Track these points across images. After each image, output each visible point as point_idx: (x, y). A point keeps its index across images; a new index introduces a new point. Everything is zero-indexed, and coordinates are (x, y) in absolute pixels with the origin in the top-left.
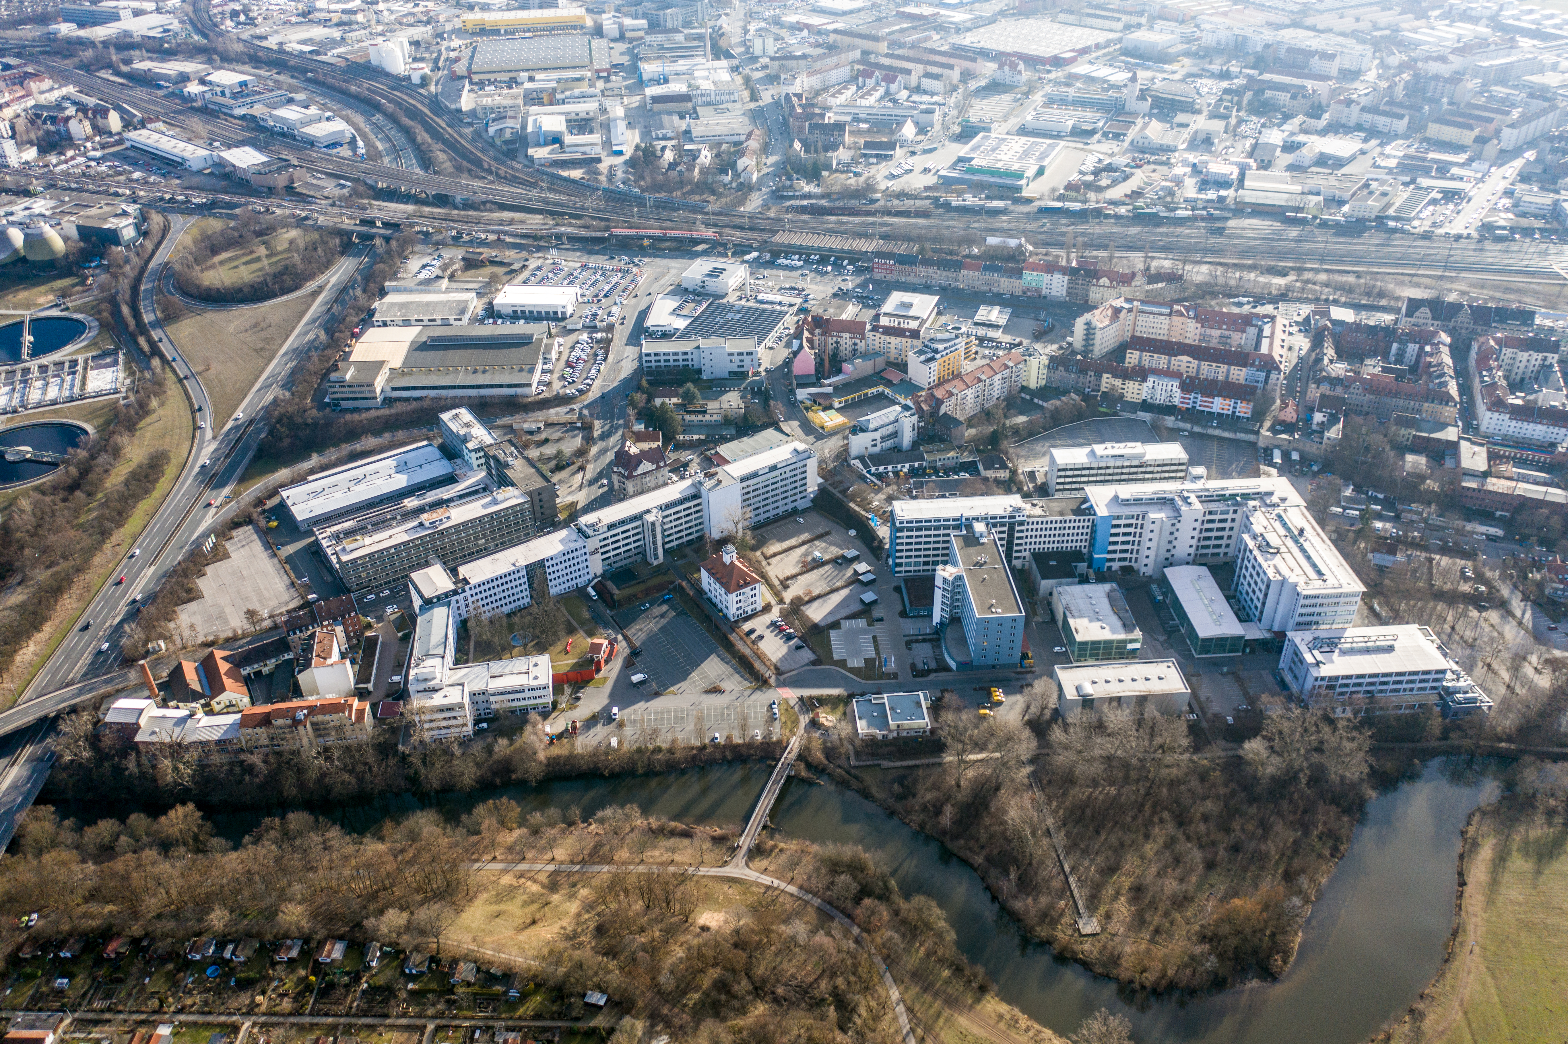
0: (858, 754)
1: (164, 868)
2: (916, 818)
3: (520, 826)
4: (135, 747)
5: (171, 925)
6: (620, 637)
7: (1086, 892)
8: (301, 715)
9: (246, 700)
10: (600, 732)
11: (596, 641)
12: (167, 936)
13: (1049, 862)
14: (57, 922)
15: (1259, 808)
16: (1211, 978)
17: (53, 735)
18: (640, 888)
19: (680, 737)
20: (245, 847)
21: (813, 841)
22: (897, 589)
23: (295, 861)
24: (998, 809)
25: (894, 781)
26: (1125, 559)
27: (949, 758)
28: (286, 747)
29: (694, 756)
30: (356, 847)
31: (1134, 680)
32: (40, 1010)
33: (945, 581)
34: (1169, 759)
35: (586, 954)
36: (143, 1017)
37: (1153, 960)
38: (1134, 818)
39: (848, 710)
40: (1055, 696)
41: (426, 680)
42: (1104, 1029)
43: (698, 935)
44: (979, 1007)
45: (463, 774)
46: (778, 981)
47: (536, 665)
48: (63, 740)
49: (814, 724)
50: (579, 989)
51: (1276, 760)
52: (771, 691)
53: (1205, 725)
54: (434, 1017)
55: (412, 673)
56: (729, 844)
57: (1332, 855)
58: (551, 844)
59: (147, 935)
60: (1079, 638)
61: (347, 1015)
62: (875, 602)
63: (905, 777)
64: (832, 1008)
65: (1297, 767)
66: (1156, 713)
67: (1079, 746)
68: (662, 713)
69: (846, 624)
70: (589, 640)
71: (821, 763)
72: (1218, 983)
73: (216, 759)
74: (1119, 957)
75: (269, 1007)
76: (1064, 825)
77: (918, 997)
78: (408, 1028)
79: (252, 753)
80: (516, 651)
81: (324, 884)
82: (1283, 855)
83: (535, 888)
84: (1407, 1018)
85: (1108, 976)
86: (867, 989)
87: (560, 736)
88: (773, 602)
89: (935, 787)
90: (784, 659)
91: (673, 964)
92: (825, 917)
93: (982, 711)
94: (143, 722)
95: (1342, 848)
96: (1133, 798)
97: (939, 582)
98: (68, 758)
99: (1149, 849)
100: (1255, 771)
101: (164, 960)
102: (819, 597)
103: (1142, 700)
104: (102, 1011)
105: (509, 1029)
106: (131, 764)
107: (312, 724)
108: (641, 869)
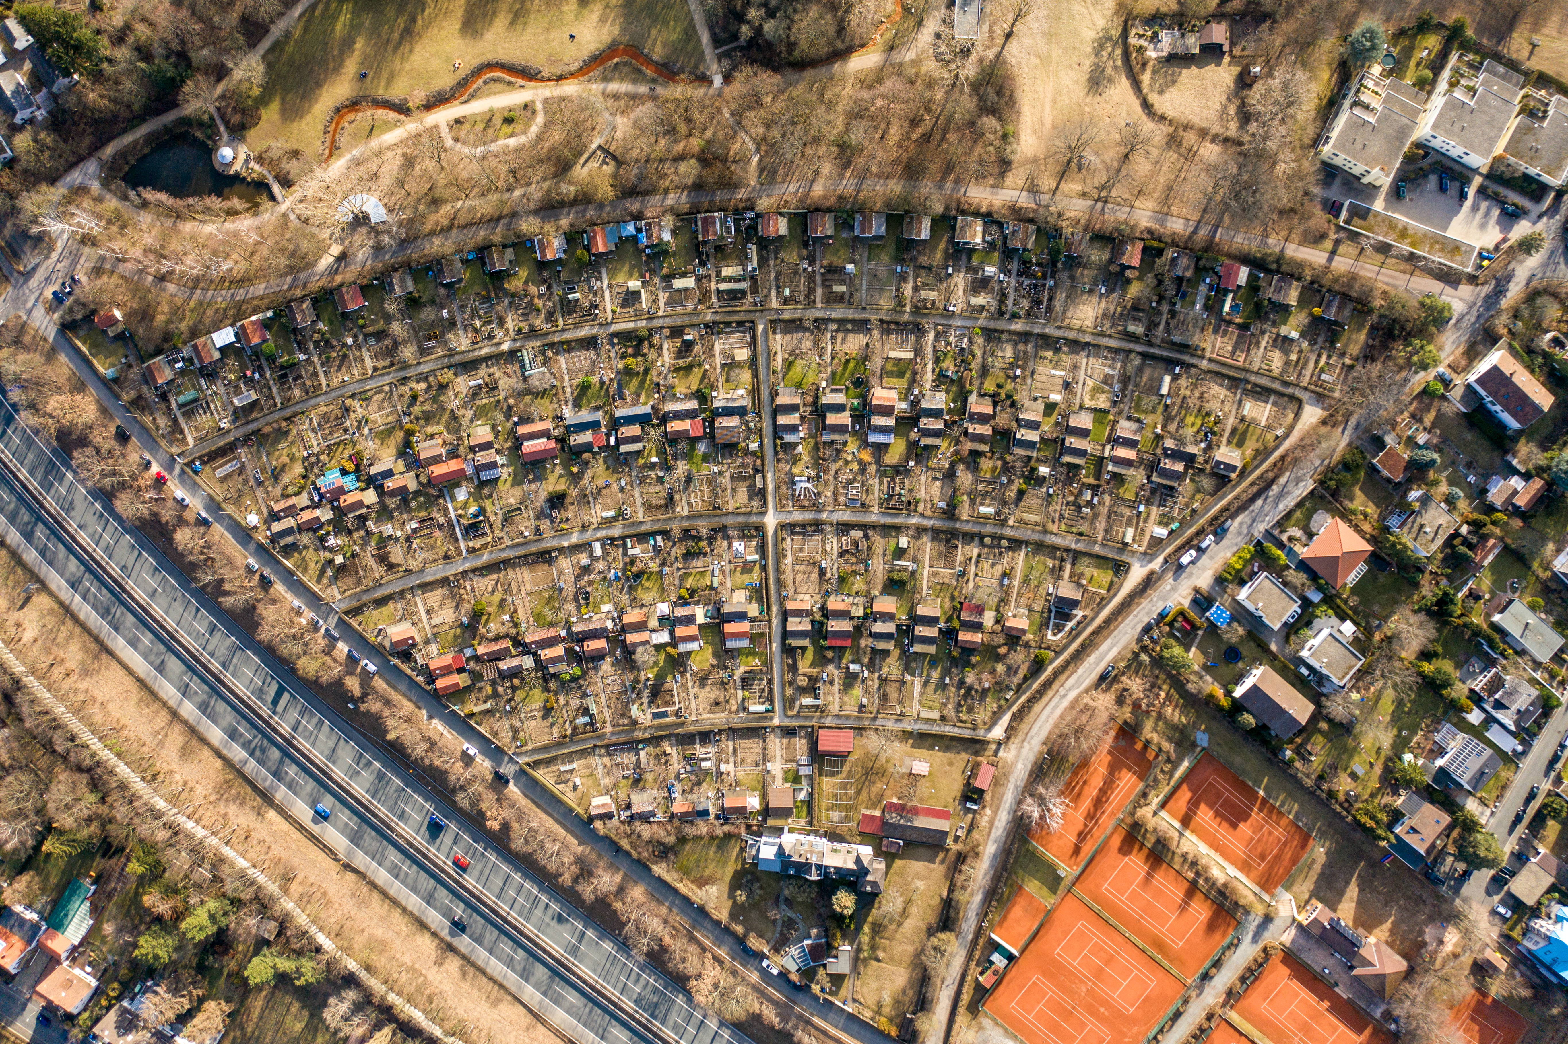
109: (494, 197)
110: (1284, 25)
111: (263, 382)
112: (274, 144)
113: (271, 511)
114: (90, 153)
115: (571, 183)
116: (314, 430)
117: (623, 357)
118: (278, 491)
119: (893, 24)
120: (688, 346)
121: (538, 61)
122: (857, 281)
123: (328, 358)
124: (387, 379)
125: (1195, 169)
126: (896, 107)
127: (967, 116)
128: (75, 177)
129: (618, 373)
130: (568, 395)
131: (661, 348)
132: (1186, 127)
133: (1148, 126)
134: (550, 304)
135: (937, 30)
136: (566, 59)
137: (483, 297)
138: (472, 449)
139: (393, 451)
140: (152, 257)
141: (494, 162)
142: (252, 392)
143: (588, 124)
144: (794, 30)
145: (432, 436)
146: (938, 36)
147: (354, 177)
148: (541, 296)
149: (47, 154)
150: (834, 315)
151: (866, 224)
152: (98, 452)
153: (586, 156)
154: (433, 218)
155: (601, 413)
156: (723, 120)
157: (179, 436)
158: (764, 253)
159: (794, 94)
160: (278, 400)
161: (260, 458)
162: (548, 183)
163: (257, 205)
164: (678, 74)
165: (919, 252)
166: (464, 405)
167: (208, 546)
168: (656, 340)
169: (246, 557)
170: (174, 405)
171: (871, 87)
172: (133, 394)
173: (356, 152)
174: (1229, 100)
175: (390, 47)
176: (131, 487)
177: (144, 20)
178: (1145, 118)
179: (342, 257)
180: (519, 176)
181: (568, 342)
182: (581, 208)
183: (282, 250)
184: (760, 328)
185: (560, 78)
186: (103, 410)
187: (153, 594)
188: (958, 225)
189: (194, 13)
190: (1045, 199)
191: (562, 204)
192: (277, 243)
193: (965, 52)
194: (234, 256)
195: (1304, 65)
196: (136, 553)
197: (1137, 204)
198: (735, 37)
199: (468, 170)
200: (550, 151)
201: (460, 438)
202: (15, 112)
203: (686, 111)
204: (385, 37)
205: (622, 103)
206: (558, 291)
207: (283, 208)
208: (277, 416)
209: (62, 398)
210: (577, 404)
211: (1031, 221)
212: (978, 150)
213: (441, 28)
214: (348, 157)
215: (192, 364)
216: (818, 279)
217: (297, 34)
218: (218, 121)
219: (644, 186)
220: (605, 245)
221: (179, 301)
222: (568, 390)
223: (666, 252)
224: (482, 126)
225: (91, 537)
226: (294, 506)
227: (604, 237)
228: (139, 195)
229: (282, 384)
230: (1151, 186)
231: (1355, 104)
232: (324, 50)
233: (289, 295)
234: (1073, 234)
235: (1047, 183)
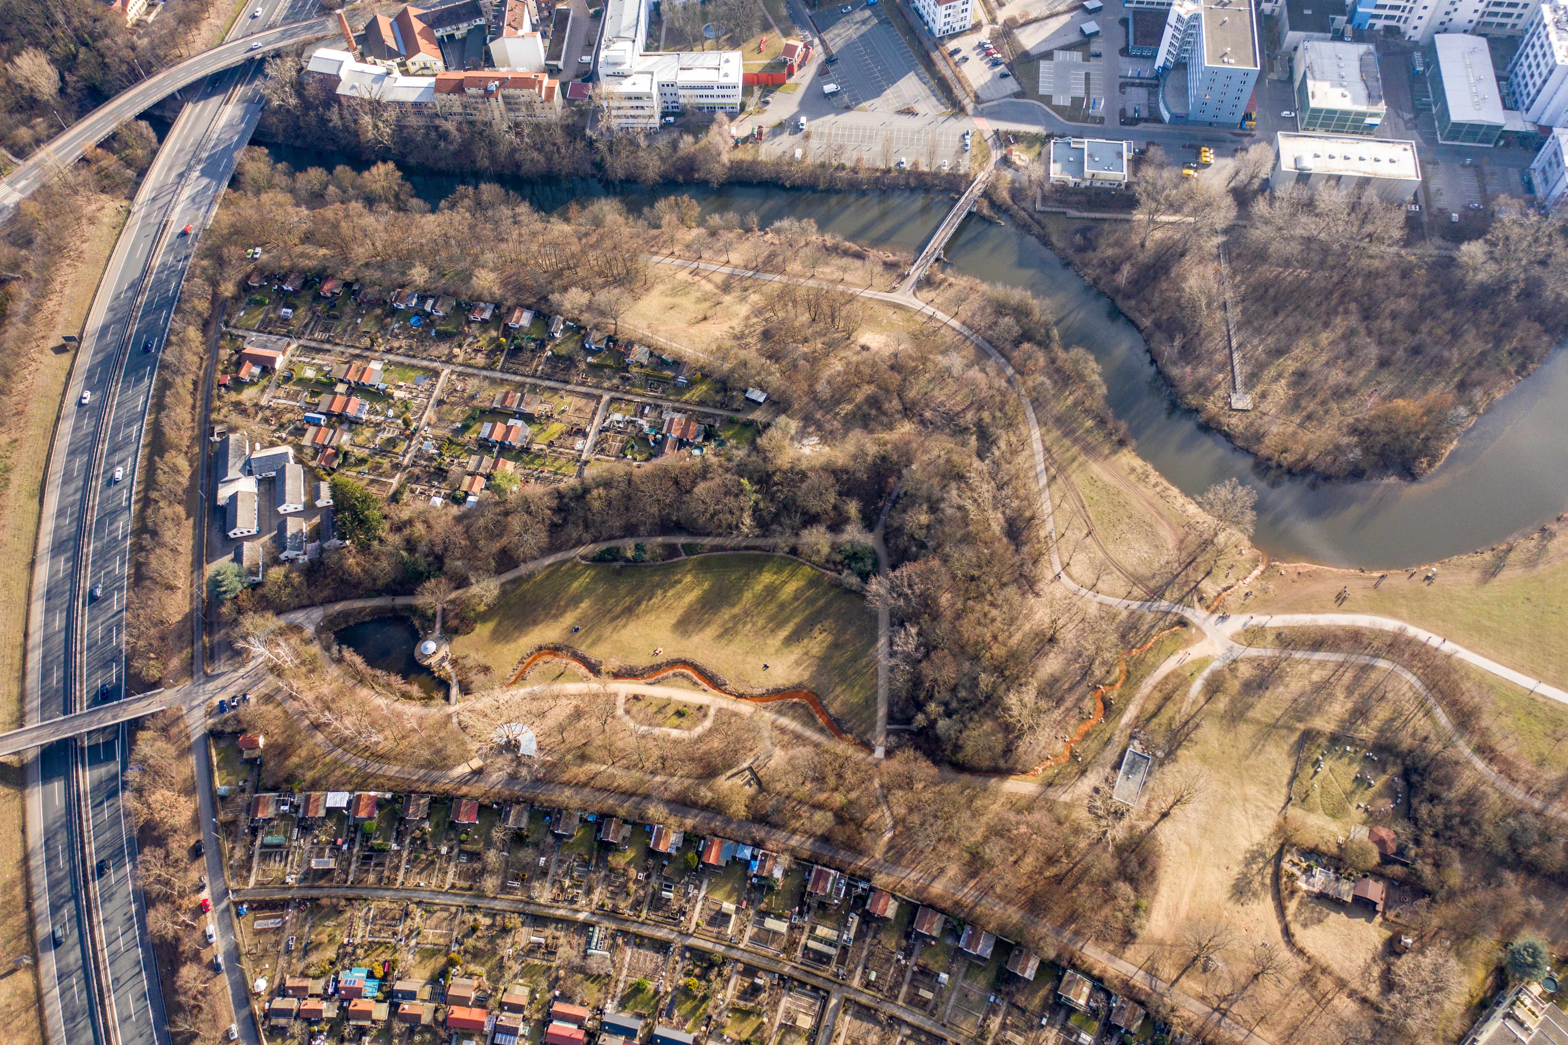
0: (1044, 199)
1: (369, 220)
2: (1091, 273)
3: (698, 226)
4: (337, 99)
5: (377, 274)
6: (816, 41)
7: (1248, 369)
8: (493, 86)
9: (440, 64)
10: (786, 140)
11: (791, 42)
12: (375, 284)
13: (1217, 336)
14: (278, 258)
15: (1455, 313)
16: (1350, 468)
17: (261, 77)
18: (809, 301)
19: (865, 156)
20: (441, 210)
21: (983, 280)
22: (1124, 22)
23: (487, 230)
24: (1178, 275)
25: (1076, 232)
26: (1392, 17)
27: (1139, 216)
28: (479, 117)
29: (878, 178)
30: (543, 225)
31: (1361, 159)
32: (270, 333)
33: (1179, 18)
34: (1374, 249)
35: (752, 355)
36: (358, 351)
37: (1296, 442)
38: (1318, 305)
39: (1044, 151)
40: (1269, 165)
41: (616, 64)
42: (1230, 497)
43: (858, 353)
44: (1114, 458)
45: (647, 166)
46: (927, 406)
47: (727, 61)
48: (270, 83)
49: (1006, 161)
50: (742, 385)
51: (1492, 267)
52: (967, 119)
53: (1425, 218)
54: (609, 390)
55: (603, 54)
56: (900, 271)
57: (1517, 373)
58: (727, 248)
59: (357, 280)
60: (1313, 104)
61: (533, 376)
62: (1096, 34)
63: (1089, 229)
64: (974, 437)
65: (1512, 278)
66: (1376, 199)
67: (1280, 222)
68: (851, 129)
69: (1059, 56)
70: (784, 41)
71: (1005, 203)
72: (1356, 474)
73: (413, 121)
74: (1263, 435)
75: (465, 359)
76: (1243, 301)
77: (1058, 440)
78: (586, 395)
79: (446, 119)
80: (708, 43)
81: (513, 256)
82: (1464, 364)
83: (708, 287)
84: (1536, 536)
85: (1247, 451)
86: (1010, 425)
87: (745, 140)
88: (985, 21)
89: (1118, 244)
90: (986, 86)
91: (831, 376)
92: (981, 355)
93: (1186, 171)
94: (343, 74)
95: (1531, 367)
96: (1323, 284)
97: (1172, 19)
98: (276, 103)
99: (1325, 338)
100: (1464, 275)
101: (373, 304)
102: (1036, 20)
103: (1364, 182)
104: (322, 342)
105: (675, 410)
106: (334, 115)
107: (504, 97)
108: (811, 283)
109: (636, 774)
110: (1443, 908)
111: (347, 855)
112: (473, 654)
113: (282, 983)
114: (324, 603)
115: (710, 789)
116: (366, 921)
117: (688, 974)
118: (300, 967)
119: (1058, 764)
120: (755, 990)
121: (727, 675)
122: (946, 994)
123: (416, 858)
124: (459, 901)
125: (1325, 1019)
126: (1037, 839)
127: (1104, 874)
128: (299, 617)
129: (676, 988)
130: (619, 990)
131: (728, 981)
132: (1324, 971)
133: (1284, 954)
134: (642, 893)
135: (1097, 784)
136: (753, 683)
137: (584, 860)
138: (501, 1005)
139: (426, 974)
140: (319, 705)
141: (651, 744)
142: (332, 860)
143: (748, 744)
144: (964, 734)
145: (470, 976)
146: (1096, 790)
147: (525, 708)
148: (636, 881)
149: (288, 590)
150: (910, 1019)
151: (973, 939)
152: (167, 856)
153: (734, 771)
154: (574, 770)
155: (642, 1023)
156: (871, 788)
157: (245, 873)
158: (864, 927)
159: (945, 791)
160: (351, 878)
161: (303, 926)
162: (690, 781)
163: (431, 698)
164: (846, 732)
165: (1018, 989)
166: (515, 959)
167: (204, 993)
168: (726, 971)
169: (232, 1021)
170: (258, 843)
171: (1019, 812)
172: (230, 816)
173: (537, 688)
174: (1374, 960)
175: (609, 617)
176: (174, 903)
177: (425, 522)
178: (1283, 945)
179: (478, 773)
180: (667, 764)
181: (642, 937)
182: (710, 815)
183: (431, 745)
184: (833, 1002)
185: (741, 696)
186: (196, 821)
187: (124, 1020)
188: (1066, 978)
189: (466, 532)
190: (1162, 986)
191: (694, 805)
192: (430, 736)
193: (1119, 815)
194: (388, 733)
195: (1459, 954)
196: (137, 969)
197: (1257, 1030)
198: (909, 721)
199: (625, 742)
200: (704, 753)
201: (496, 990)
202: (285, 549)
203: (841, 767)
204: (609, 607)
205: (786, 738)
206: (654, 883)
207: (451, 709)
208: (340, 892)
209: (168, 794)
210: (623, 1004)
211: (1142, 1004)
212: (1106, 911)
213: (658, 617)
214: (528, 689)
215: (297, 811)
216: (908, 975)
217: (539, 578)
218: (439, 619)
219: (775, 818)
220: (717, 859)
221: (319, 751)
222: (621, 985)
223: (771, 888)
224: (655, 709)
225: (108, 935)
226: (305, 989)
227: (720, 851)
228: (340, 651)
229: (363, 864)
230: (1276, 1017)
231: (1508, 1016)
232: (554, 598)
233: (414, 786)
234: (1182, 1035)
235: (1168, 971)
